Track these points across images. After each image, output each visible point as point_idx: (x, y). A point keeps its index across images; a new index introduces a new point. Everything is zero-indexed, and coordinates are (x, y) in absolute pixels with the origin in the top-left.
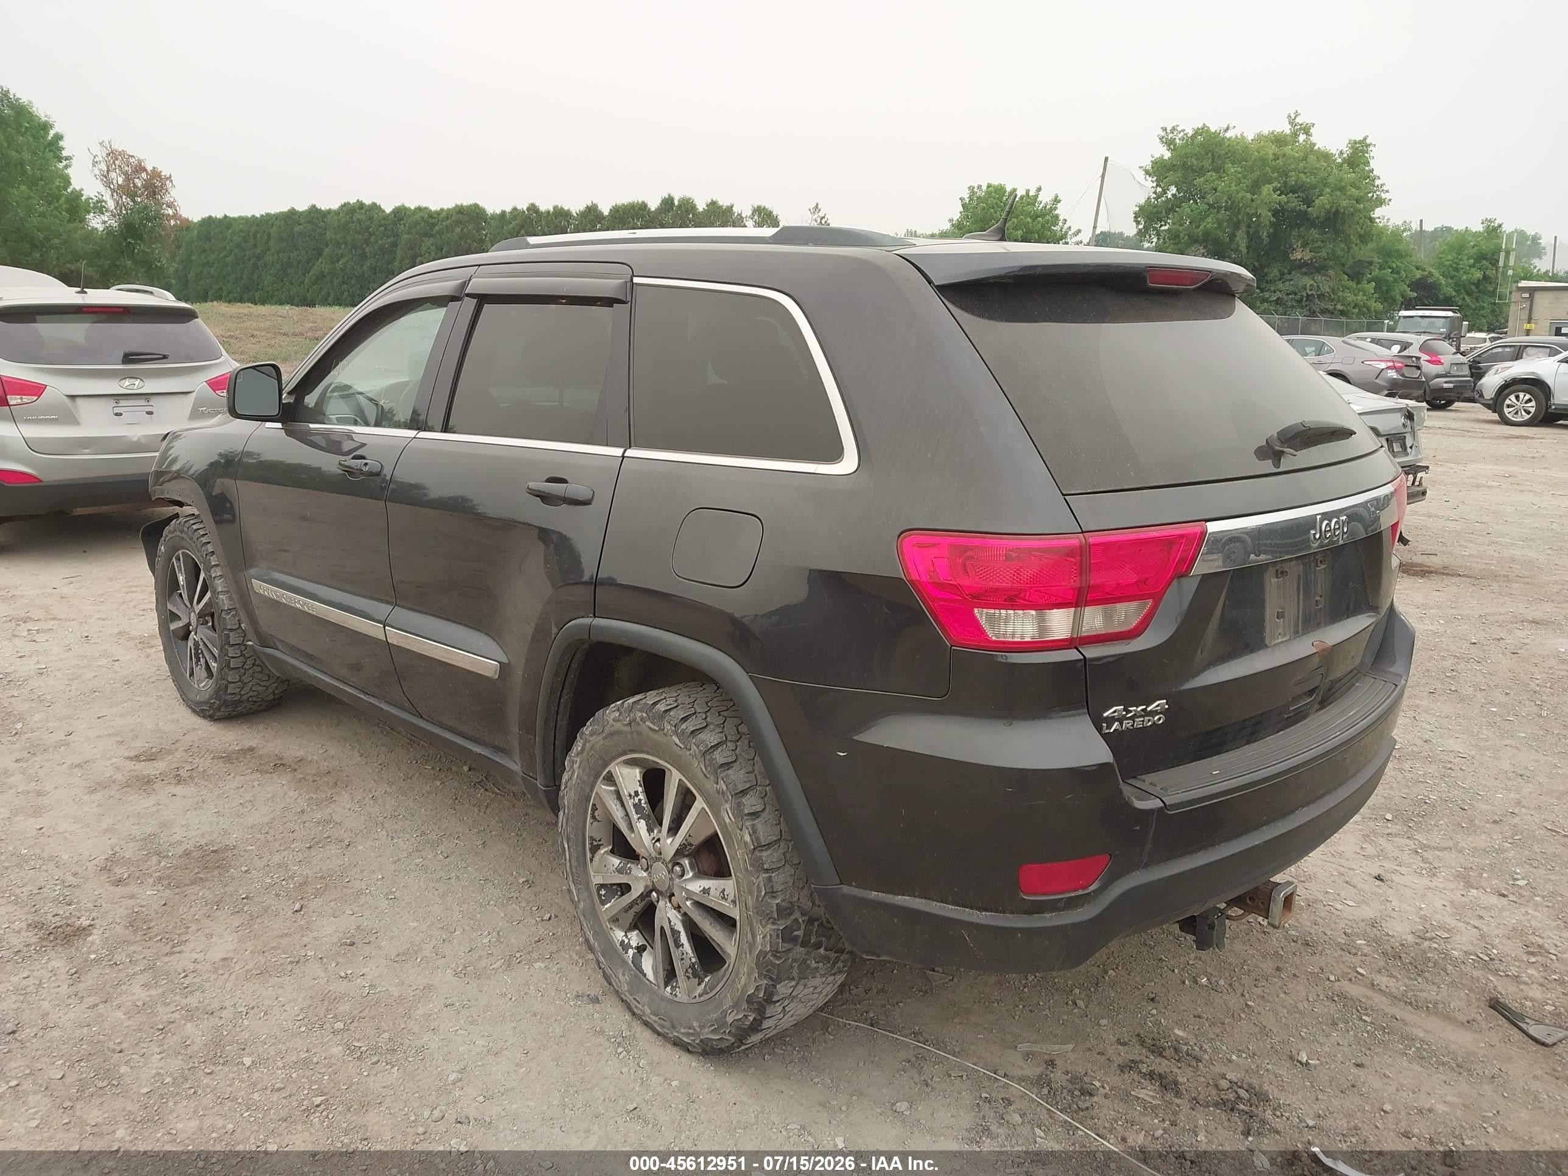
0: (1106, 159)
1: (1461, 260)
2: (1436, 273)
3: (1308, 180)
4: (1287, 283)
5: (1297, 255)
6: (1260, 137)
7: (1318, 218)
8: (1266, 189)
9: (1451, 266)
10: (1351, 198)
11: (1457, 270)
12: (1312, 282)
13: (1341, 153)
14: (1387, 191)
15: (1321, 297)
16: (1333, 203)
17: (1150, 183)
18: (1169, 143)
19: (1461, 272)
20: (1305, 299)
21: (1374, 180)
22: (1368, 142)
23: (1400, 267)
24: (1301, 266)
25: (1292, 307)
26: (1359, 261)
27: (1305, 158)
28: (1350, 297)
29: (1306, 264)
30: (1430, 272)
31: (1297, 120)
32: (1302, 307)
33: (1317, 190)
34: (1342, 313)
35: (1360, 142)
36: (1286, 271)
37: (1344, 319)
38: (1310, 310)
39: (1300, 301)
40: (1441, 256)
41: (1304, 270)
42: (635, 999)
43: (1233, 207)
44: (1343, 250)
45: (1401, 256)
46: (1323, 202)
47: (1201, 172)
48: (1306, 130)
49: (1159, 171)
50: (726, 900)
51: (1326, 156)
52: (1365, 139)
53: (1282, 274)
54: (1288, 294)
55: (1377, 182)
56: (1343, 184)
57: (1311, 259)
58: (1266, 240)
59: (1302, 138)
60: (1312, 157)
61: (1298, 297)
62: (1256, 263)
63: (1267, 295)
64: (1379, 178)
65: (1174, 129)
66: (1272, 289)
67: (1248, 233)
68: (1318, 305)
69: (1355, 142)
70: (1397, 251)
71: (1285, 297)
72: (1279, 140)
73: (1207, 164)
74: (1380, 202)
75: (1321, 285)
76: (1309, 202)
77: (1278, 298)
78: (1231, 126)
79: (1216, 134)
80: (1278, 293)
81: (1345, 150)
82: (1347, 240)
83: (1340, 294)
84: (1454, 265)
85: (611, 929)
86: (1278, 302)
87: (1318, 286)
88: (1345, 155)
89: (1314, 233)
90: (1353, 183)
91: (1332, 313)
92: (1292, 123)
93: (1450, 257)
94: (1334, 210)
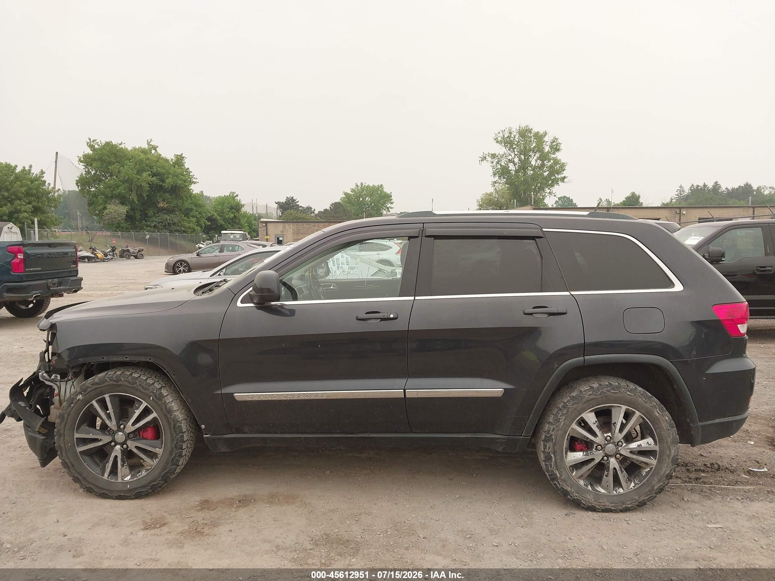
0: (57, 153)
1: (224, 209)
2: (215, 214)
3: (161, 171)
4: (158, 218)
5: (161, 205)
6: (135, 149)
7: (168, 188)
8: (145, 174)
9: (220, 211)
10: (181, 180)
11: (223, 213)
12: (169, 217)
13: (172, 160)
14: (196, 179)
15: (174, 224)
16: (174, 182)
17: (81, 166)
18: (91, 147)
19: (225, 214)
20: (167, 225)
21: (190, 173)
22: (183, 156)
23: (202, 211)
24: (162, 210)
25: (162, 229)
26: (187, 208)
27: (158, 161)
28: (187, 225)
29: (165, 209)
30: (213, 214)
31: (151, 143)
32: (166, 229)
33: (166, 175)
34: (184, 232)
35: (180, 156)
36: (156, 212)
37: (185, 234)
38: (170, 230)
39: (165, 226)
40: (215, 206)
41: (165, 211)
42: (599, 502)
43: (129, 181)
44: (181, 203)
45: (200, 206)
46: (169, 181)
47: (111, 163)
48: (155, 148)
49: (87, 160)
50: (651, 445)
51: (167, 161)
52: (182, 154)
53: (155, 213)
54: (159, 223)
55: (191, 174)
56: (177, 174)
57: (167, 207)
58: (146, 198)
59: (153, 151)
60: (160, 161)
61: (164, 224)
62: (141, 208)
63: (149, 223)
64: (192, 172)
65: (94, 141)
66: (151, 220)
67: (137, 194)
68: (174, 228)
69: (178, 155)
70: (199, 204)
71: (158, 224)
72: (144, 151)
73: (113, 160)
74: (192, 183)
75: (173, 219)
76: (163, 181)
77: (155, 225)
78: (123, 143)
79: (116, 146)
80: (154, 222)
81: (173, 158)
82: (182, 198)
83: (182, 223)
84: (222, 211)
85: (578, 481)
86: (155, 226)
87: (172, 219)
88: (173, 161)
89: (167, 195)
90: (181, 173)
91: (180, 232)
92: (148, 143)
93: (219, 207)
94: (174, 185)
